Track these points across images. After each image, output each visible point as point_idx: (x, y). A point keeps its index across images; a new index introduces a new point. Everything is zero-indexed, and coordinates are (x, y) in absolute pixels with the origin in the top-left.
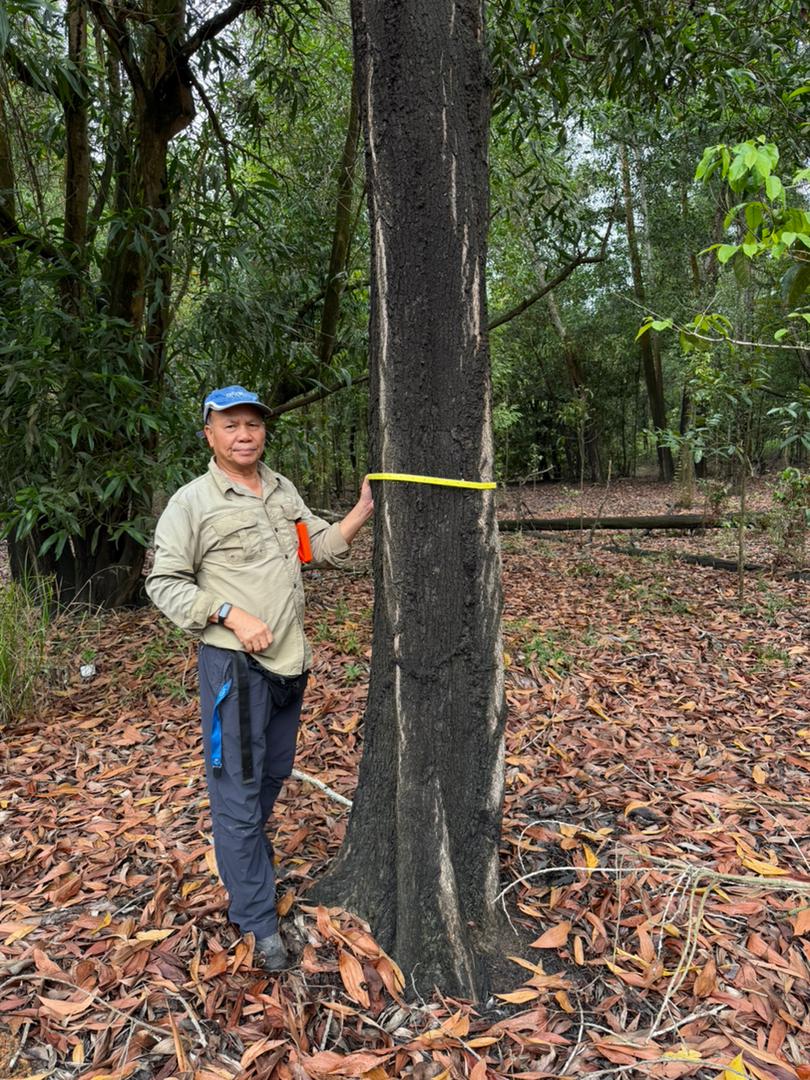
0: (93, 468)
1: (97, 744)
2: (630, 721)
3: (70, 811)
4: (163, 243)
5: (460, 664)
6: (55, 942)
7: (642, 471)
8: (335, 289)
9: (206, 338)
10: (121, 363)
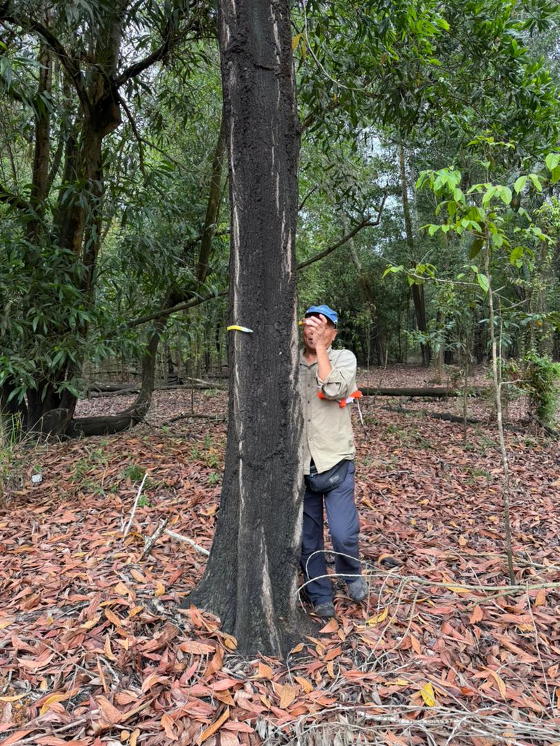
0: (45, 345)
1: (45, 522)
2: (387, 510)
3: (30, 561)
4: (98, 202)
5: (277, 460)
6: (25, 630)
7: (411, 359)
8: (209, 234)
9: (124, 263)
10: (67, 278)
